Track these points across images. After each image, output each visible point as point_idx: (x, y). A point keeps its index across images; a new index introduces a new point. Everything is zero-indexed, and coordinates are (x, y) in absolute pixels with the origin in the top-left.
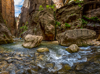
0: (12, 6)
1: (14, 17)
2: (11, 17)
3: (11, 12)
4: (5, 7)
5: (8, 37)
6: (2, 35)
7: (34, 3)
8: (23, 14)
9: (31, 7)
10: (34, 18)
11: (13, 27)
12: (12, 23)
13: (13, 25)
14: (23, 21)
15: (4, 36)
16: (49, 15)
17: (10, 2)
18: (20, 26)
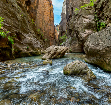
0: (51, 13)
1: (53, 26)
2: (50, 25)
3: (49, 20)
4: (44, 13)
5: (33, 49)
6: (25, 47)
7: (70, 7)
8: (63, 21)
9: (68, 13)
10: (71, 25)
11: (52, 37)
12: (51, 33)
13: (53, 35)
14: (63, 29)
15: (28, 48)
16: (85, 17)
17: (49, 8)
18: (60, 36)
